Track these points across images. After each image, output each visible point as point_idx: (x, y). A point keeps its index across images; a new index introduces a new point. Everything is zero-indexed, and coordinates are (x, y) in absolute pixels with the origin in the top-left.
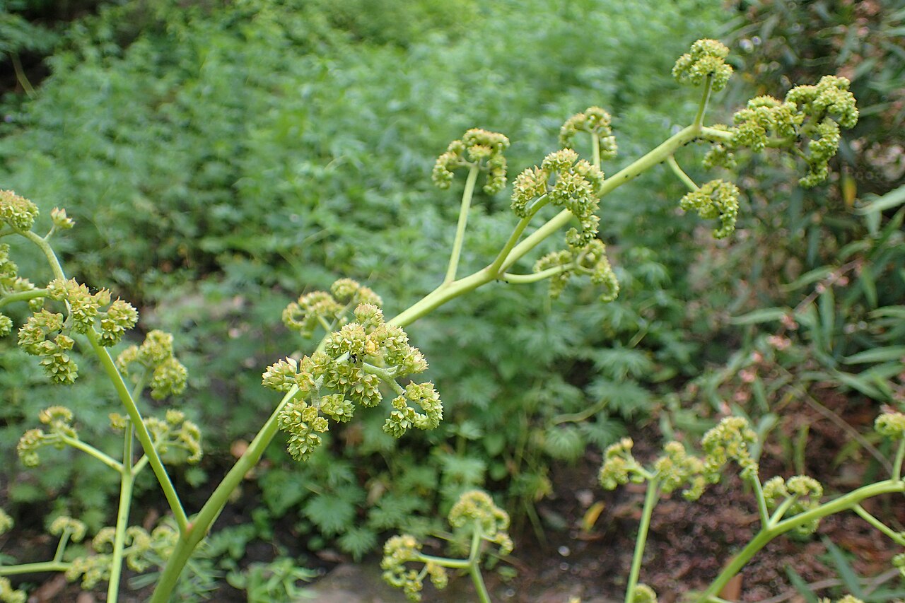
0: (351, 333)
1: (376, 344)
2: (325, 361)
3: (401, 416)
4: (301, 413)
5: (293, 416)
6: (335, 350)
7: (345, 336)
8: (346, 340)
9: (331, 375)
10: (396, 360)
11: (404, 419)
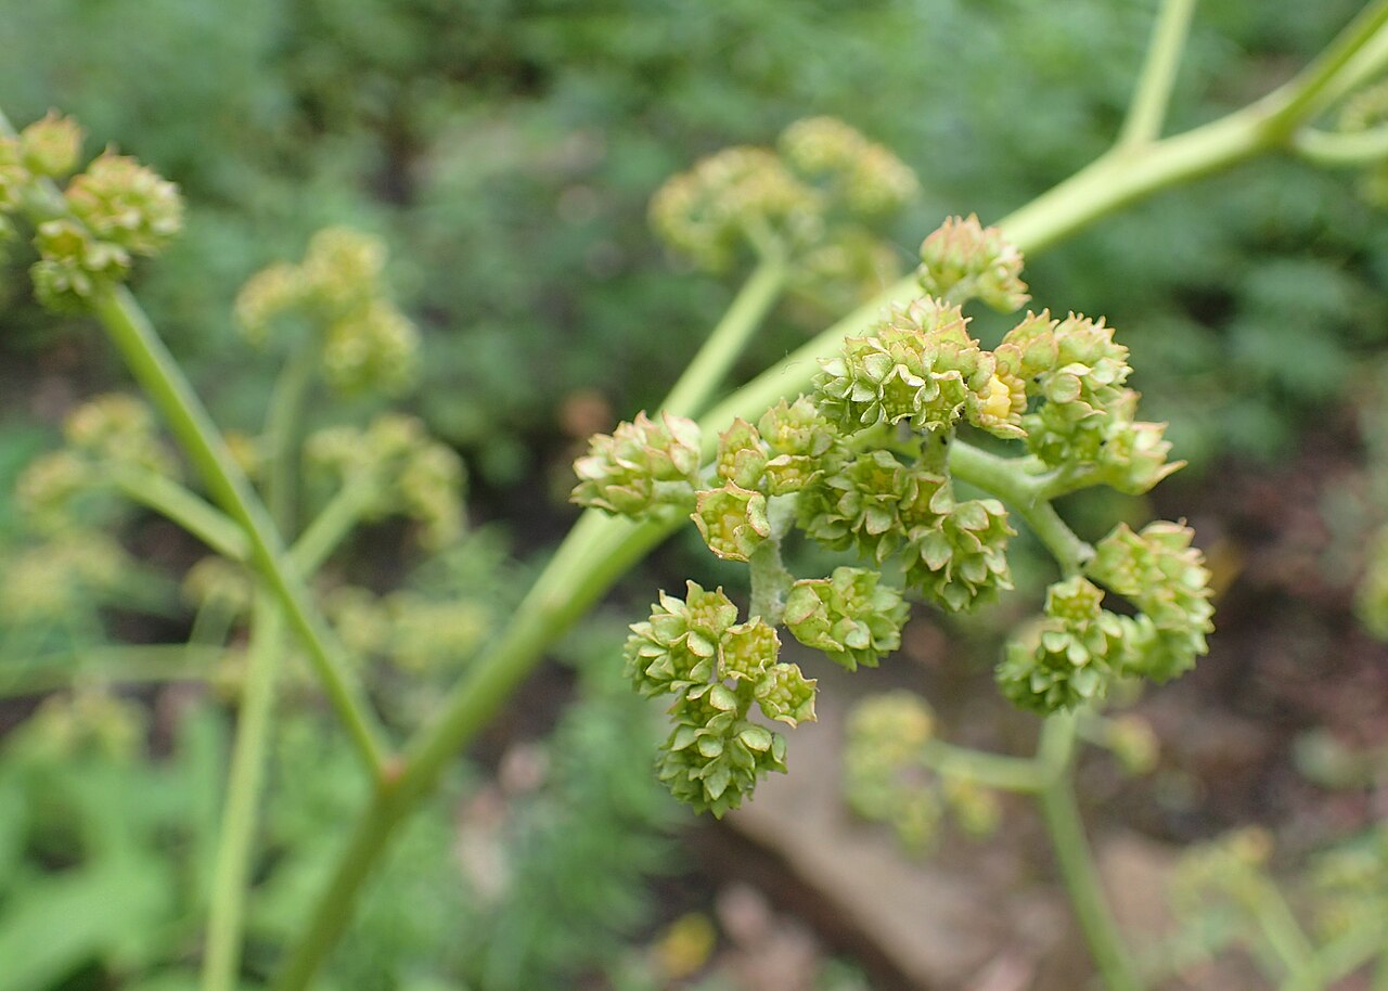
0: (923, 342)
1: (1013, 391)
2: (813, 441)
3: (1078, 655)
4: (714, 643)
5: (681, 654)
6: (856, 408)
7: (899, 353)
8: (905, 374)
9: (832, 495)
10: (1073, 445)
11: (1089, 665)
